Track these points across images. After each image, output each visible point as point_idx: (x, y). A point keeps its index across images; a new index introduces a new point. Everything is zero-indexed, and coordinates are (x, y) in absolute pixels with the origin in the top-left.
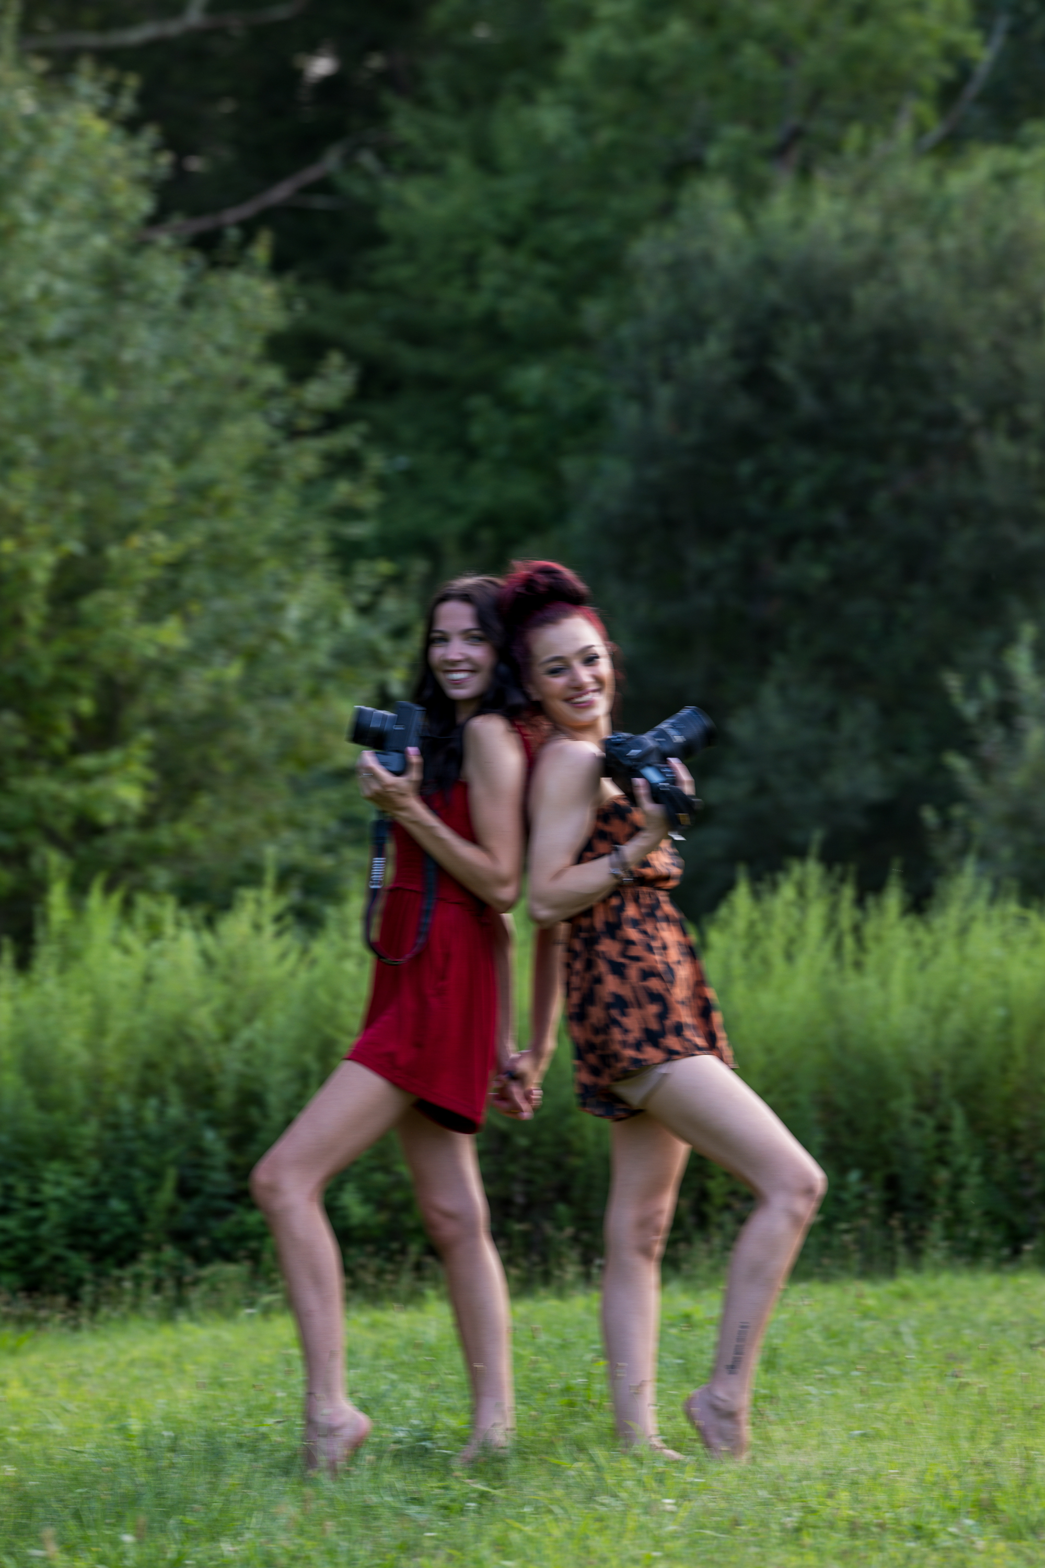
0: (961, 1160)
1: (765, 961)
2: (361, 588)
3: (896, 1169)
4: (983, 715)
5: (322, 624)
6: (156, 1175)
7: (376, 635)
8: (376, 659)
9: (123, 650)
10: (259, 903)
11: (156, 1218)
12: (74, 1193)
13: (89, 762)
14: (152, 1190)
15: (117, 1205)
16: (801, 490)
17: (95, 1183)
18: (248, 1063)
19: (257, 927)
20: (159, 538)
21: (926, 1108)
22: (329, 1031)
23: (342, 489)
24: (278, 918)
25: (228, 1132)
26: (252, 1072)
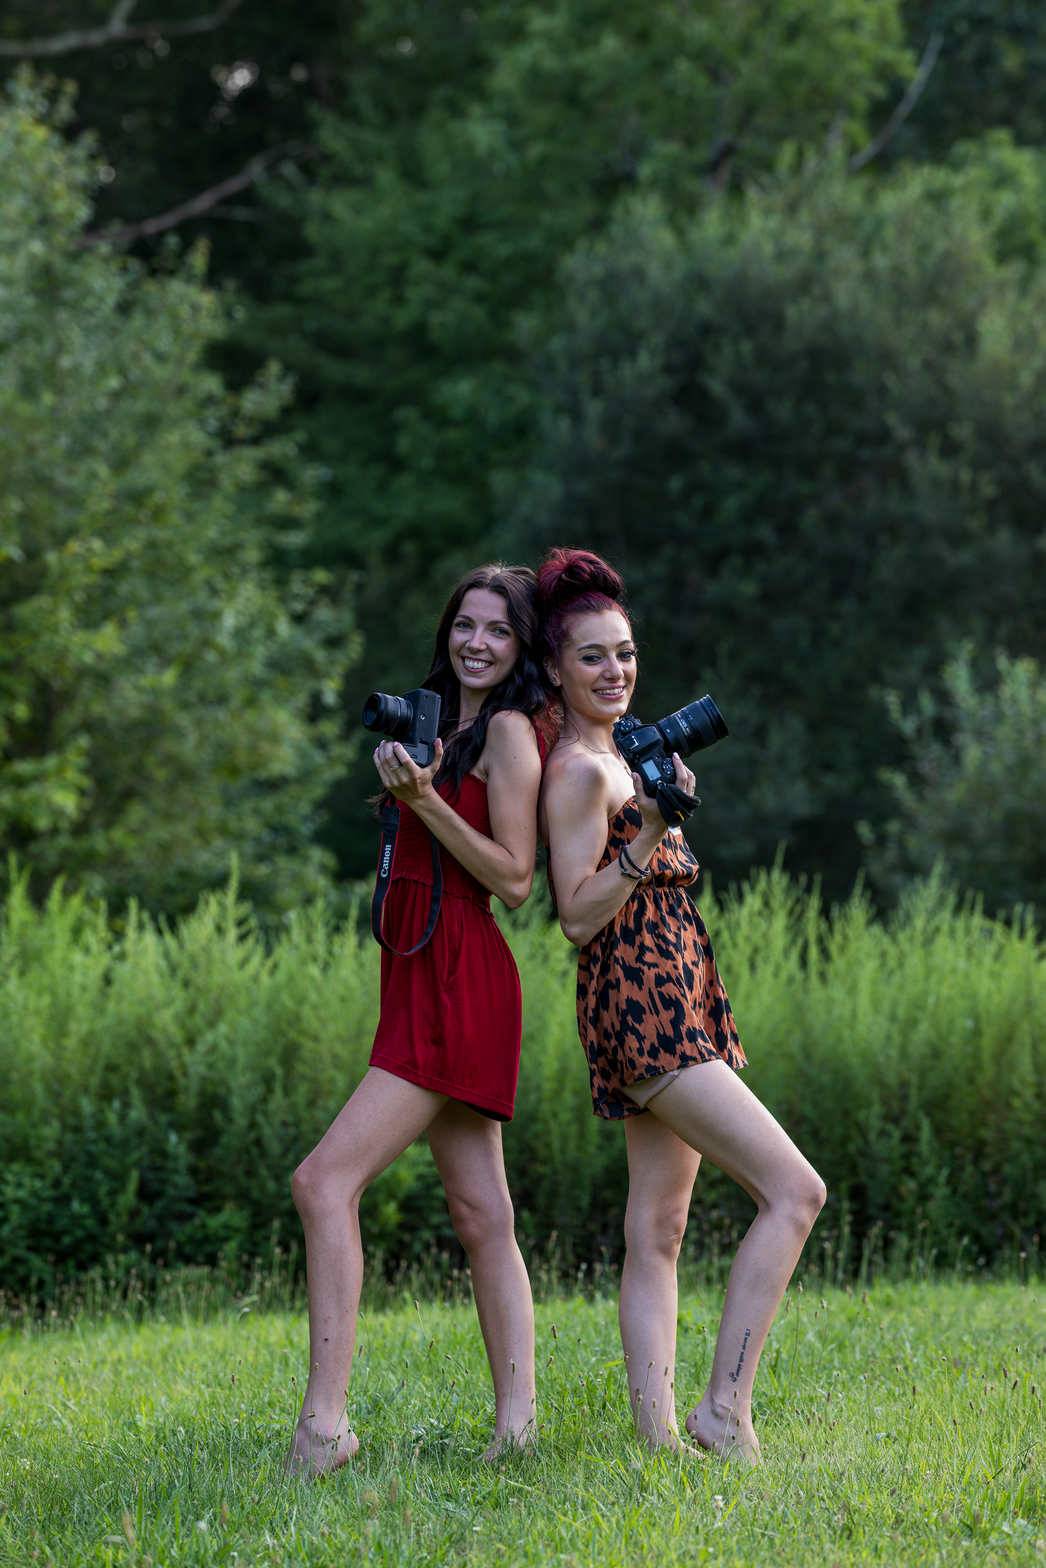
0: (929, 1170)
2: (296, 597)
3: (864, 1179)
4: (919, 731)
5: (258, 632)
6: (118, 1179)
7: (310, 644)
8: (310, 668)
9: (61, 656)
10: (222, 906)
11: (116, 1222)
12: (34, 1194)
13: (24, 767)
14: (113, 1193)
15: (76, 1205)
16: (731, 505)
17: (57, 1184)
18: (211, 1066)
19: (220, 930)
20: (97, 544)
21: (893, 1118)
22: (293, 1035)
23: (280, 498)
24: (242, 922)
25: (189, 1135)
26: (214, 1075)
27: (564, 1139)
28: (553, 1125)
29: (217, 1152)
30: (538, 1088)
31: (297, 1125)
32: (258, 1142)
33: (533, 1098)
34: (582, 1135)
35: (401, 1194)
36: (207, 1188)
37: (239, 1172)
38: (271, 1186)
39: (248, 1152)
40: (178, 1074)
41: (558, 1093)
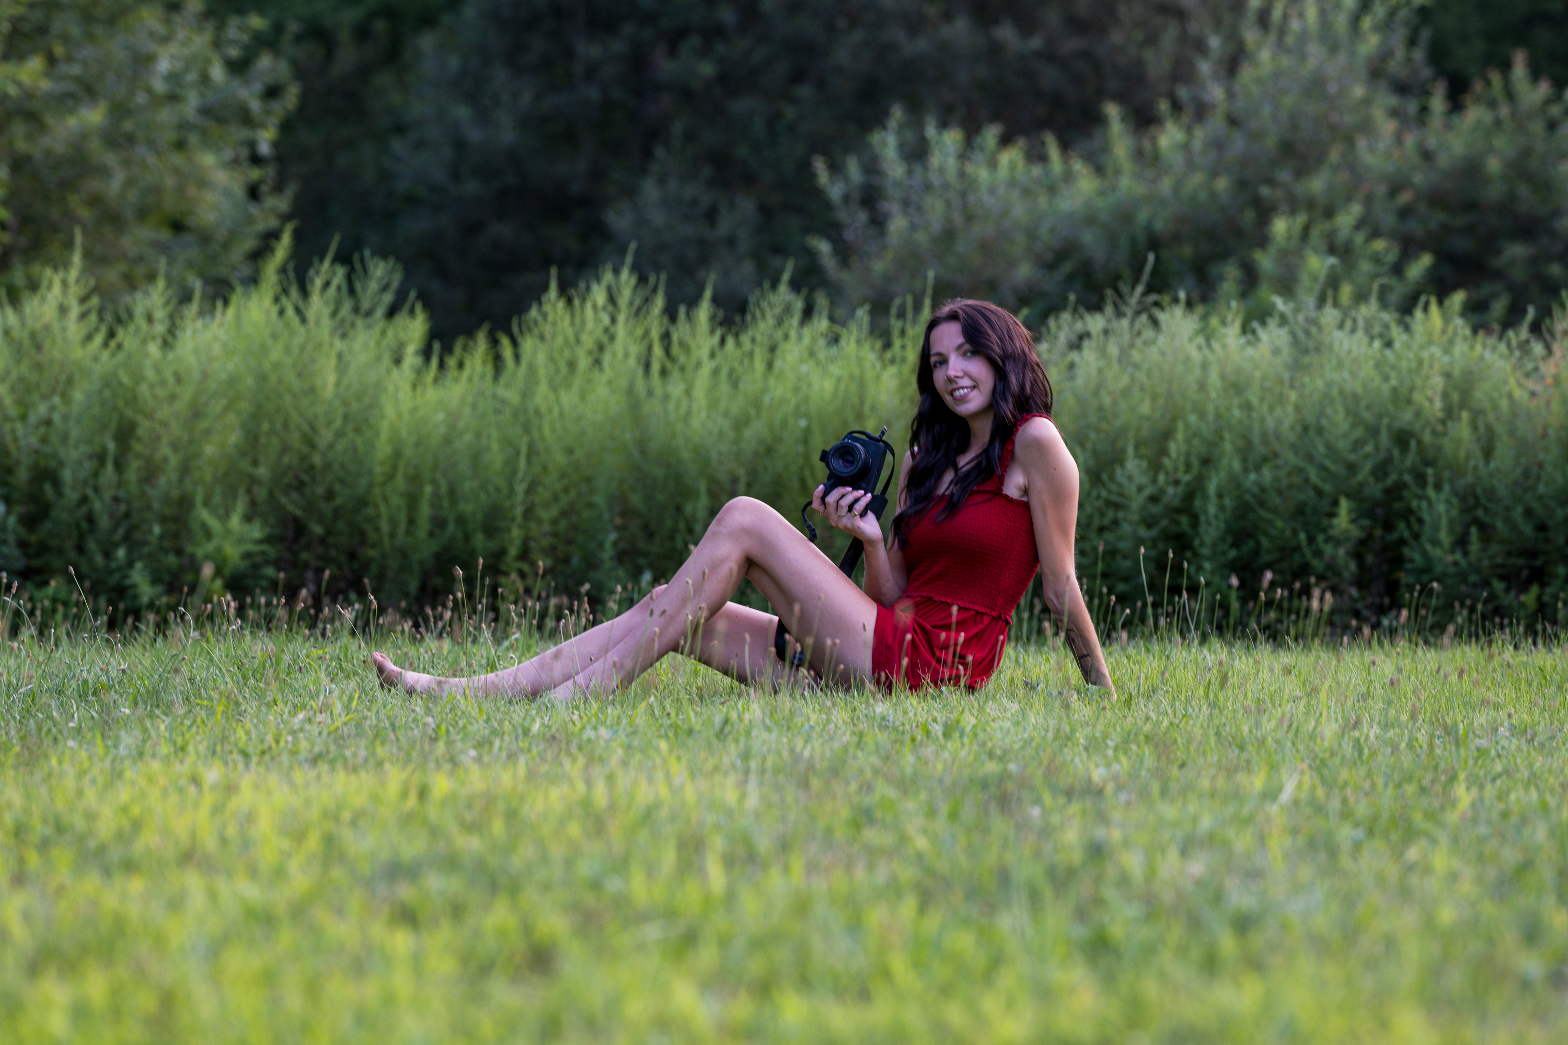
1: (572, 365)
2: (232, 42)
4: (846, 198)
5: (192, 78)
7: (248, 95)
8: (246, 118)
10: (65, 284)
18: (44, 440)
19: (63, 310)
22: (129, 412)
24: (83, 300)
26: (47, 449)
27: (393, 523)
28: (383, 508)
29: (47, 525)
30: (371, 472)
31: (128, 503)
32: (91, 519)
33: (364, 482)
34: (411, 521)
35: (227, 572)
36: (36, 563)
37: (69, 545)
38: (99, 560)
39: (78, 526)
40: (12, 448)
41: (391, 477)
